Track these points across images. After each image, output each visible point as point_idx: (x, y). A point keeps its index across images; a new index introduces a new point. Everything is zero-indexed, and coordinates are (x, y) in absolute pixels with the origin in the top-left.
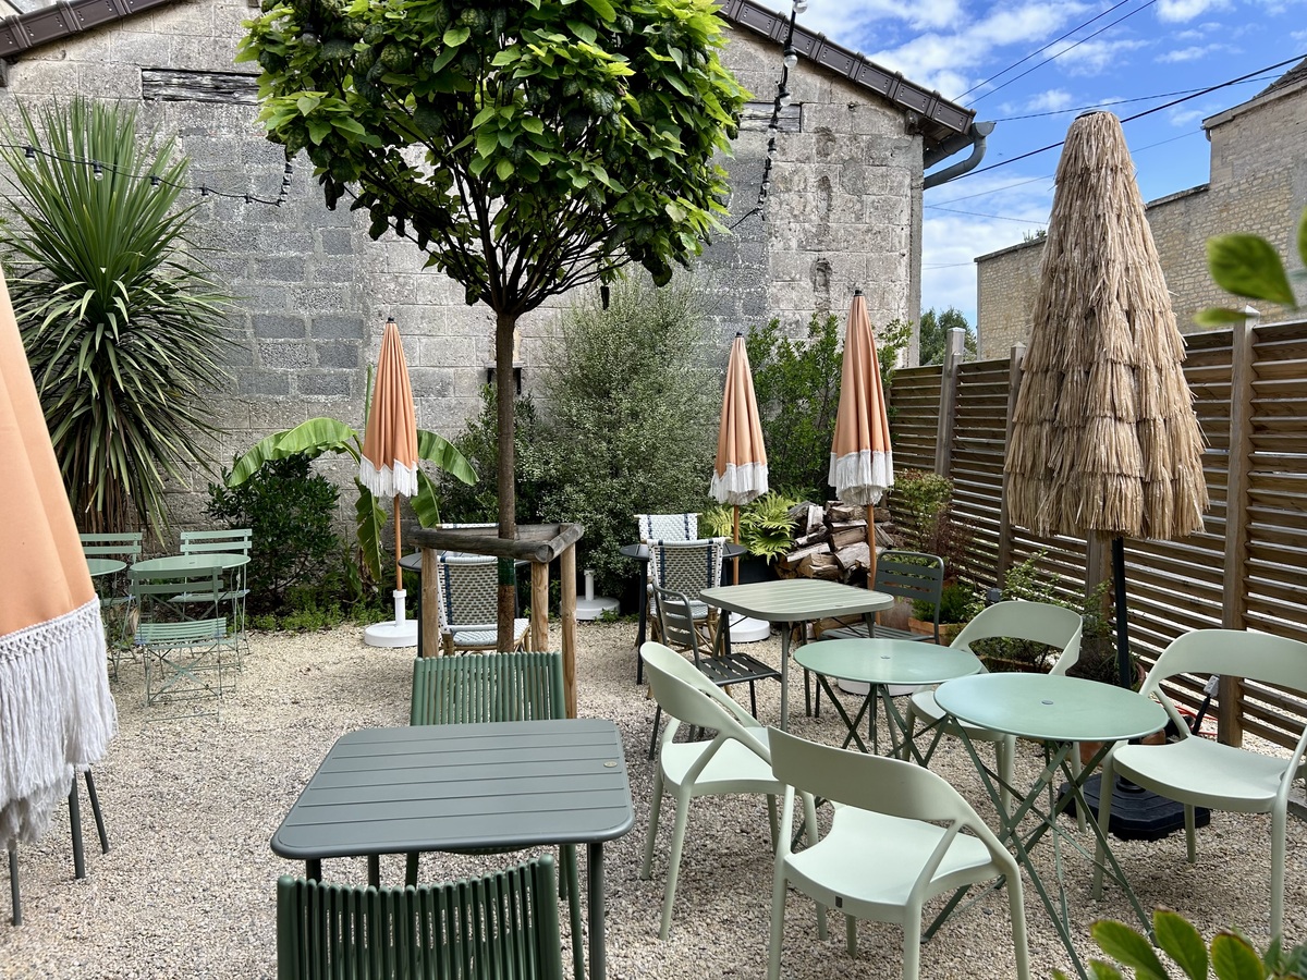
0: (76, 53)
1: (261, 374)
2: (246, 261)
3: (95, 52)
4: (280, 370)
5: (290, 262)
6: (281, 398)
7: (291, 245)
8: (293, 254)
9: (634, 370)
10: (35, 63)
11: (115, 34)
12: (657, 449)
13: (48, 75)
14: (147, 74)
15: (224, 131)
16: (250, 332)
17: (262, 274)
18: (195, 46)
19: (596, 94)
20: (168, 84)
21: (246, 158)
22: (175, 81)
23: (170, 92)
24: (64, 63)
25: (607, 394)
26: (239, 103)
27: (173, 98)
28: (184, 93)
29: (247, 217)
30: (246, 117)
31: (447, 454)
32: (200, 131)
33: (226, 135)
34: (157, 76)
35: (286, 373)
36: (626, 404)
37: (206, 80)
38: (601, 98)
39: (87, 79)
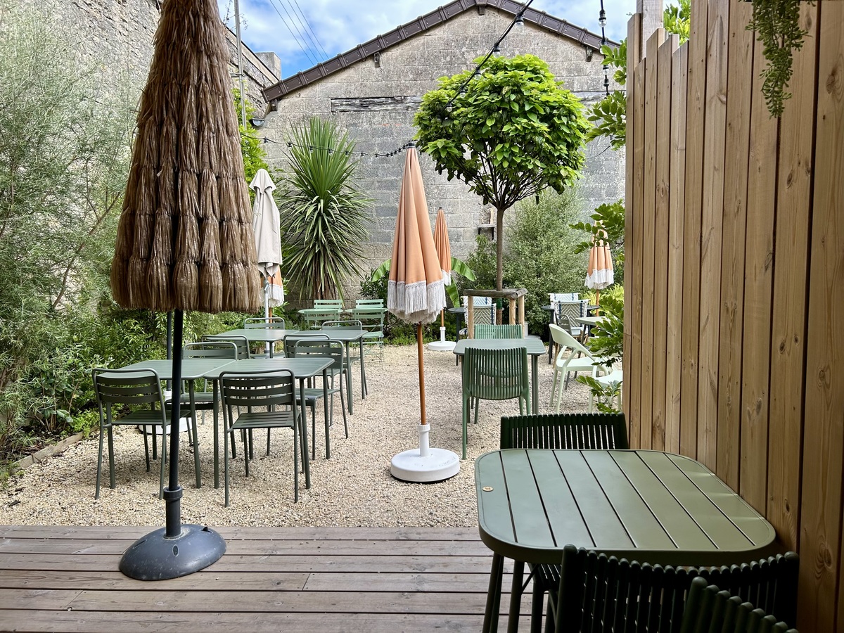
0: (305, 94)
1: (379, 233)
2: (373, 182)
3: (312, 93)
4: (387, 231)
5: (392, 182)
6: (387, 244)
7: (393, 174)
8: (393, 178)
9: (549, 226)
10: (288, 100)
11: (320, 84)
12: (559, 264)
13: (293, 104)
14: (333, 101)
15: (365, 124)
16: (375, 214)
17: (379, 188)
18: (353, 87)
19: (537, 138)
20: (342, 105)
21: (374, 135)
22: (344, 103)
23: (342, 108)
24: (300, 98)
25: (536, 238)
26: (371, 111)
27: (343, 111)
28: (348, 108)
29: (373, 163)
30: (374, 117)
31: (462, 268)
32: (354, 125)
33: (365, 126)
34: (337, 101)
35: (389, 232)
36: (544, 243)
37: (357, 102)
38: (538, 139)
39: (309, 105)
